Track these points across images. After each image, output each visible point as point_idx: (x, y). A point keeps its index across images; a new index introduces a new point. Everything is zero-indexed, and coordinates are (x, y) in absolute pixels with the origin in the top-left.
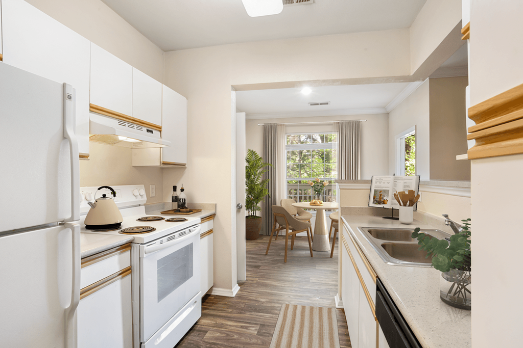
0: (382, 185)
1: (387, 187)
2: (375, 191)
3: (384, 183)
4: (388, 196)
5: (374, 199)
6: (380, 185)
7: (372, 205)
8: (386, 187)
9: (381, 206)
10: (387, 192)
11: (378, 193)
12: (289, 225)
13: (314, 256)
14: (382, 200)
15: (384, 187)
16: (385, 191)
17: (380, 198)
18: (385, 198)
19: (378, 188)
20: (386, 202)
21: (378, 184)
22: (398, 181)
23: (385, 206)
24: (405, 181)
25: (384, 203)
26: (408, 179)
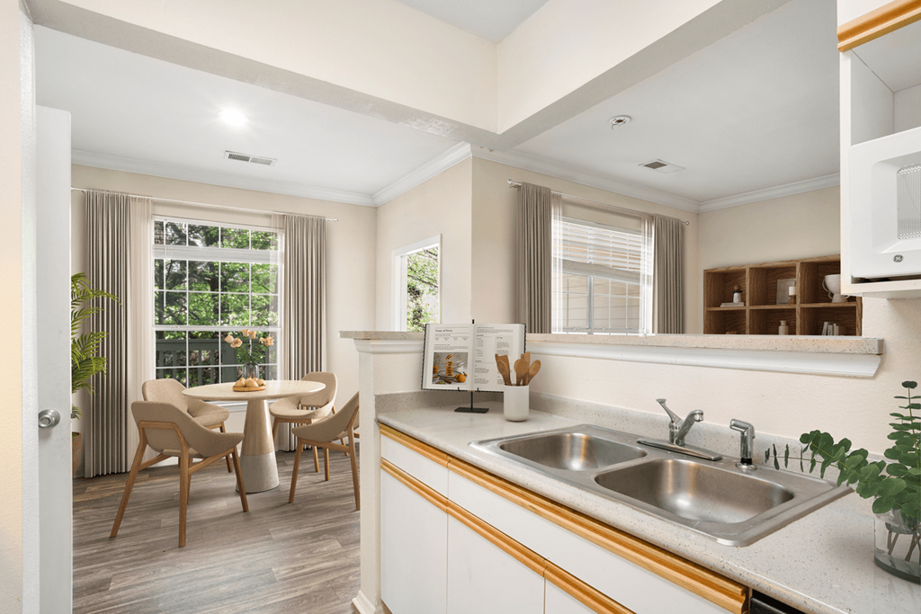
0: (451, 342)
1: (464, 347)
2: (437, 356)
3: (455, 339)
4: (465, 365)
5: (434, 372)
6: (446, 343)
7: (430, 385)
8: (460, 348)
9: (454, 387)
10: (463, 357)
11: (445, 361)
12: (189, 446)
13: (250, 508)
14: (454, 375)
15: (456, 347)
16: (458, 355)
17: (449, 371)
18: (461, 370)
19: (443, 348)
20: (463, 377)
21: (442, 341)
22: (485, 334)
23: (462, 387)
24: (499, 334)
25: (458, 380)
26: (504, 331)
